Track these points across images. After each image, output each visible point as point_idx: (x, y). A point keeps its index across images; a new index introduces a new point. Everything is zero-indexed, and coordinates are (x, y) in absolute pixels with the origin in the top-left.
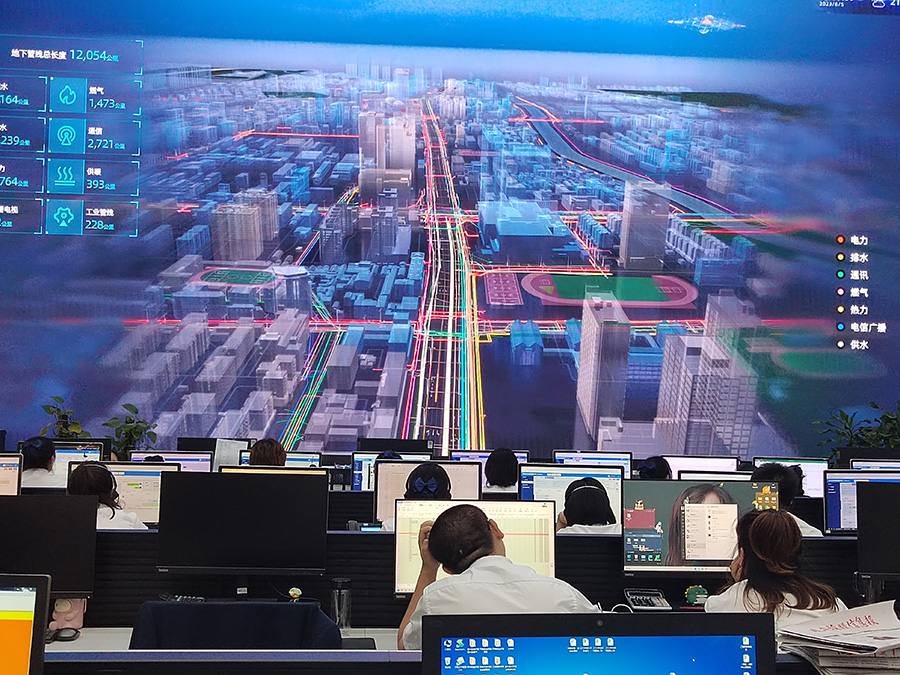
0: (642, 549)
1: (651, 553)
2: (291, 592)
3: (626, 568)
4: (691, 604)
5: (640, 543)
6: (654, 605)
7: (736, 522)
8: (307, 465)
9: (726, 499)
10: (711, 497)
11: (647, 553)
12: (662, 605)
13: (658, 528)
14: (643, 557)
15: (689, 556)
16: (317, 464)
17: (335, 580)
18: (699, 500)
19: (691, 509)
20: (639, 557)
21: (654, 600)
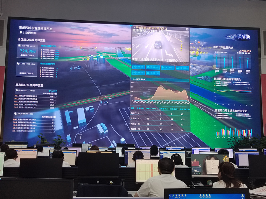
0: (196, 171)
1: (198, 172)
2: (110, 182)
3: (192, 176)
4: (208, 185)
5: (195, 170)
6: (199, 185)
7: (219, 165)
8: (105, 150)
9: (216, 159)
10: (213, 158)
11: (197, 172)
12: (201, 185)
13: (200, 166)
14: (196, 173)
15: (208, 173)
16: (107, 150)
17: (121, 179)
18: (210, 159)
19: (207, 161)
20: (195, 173)
21: (199, 184)
